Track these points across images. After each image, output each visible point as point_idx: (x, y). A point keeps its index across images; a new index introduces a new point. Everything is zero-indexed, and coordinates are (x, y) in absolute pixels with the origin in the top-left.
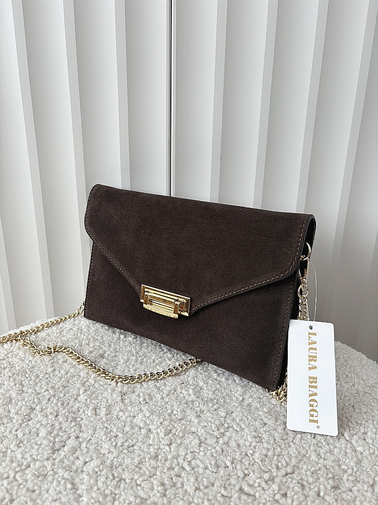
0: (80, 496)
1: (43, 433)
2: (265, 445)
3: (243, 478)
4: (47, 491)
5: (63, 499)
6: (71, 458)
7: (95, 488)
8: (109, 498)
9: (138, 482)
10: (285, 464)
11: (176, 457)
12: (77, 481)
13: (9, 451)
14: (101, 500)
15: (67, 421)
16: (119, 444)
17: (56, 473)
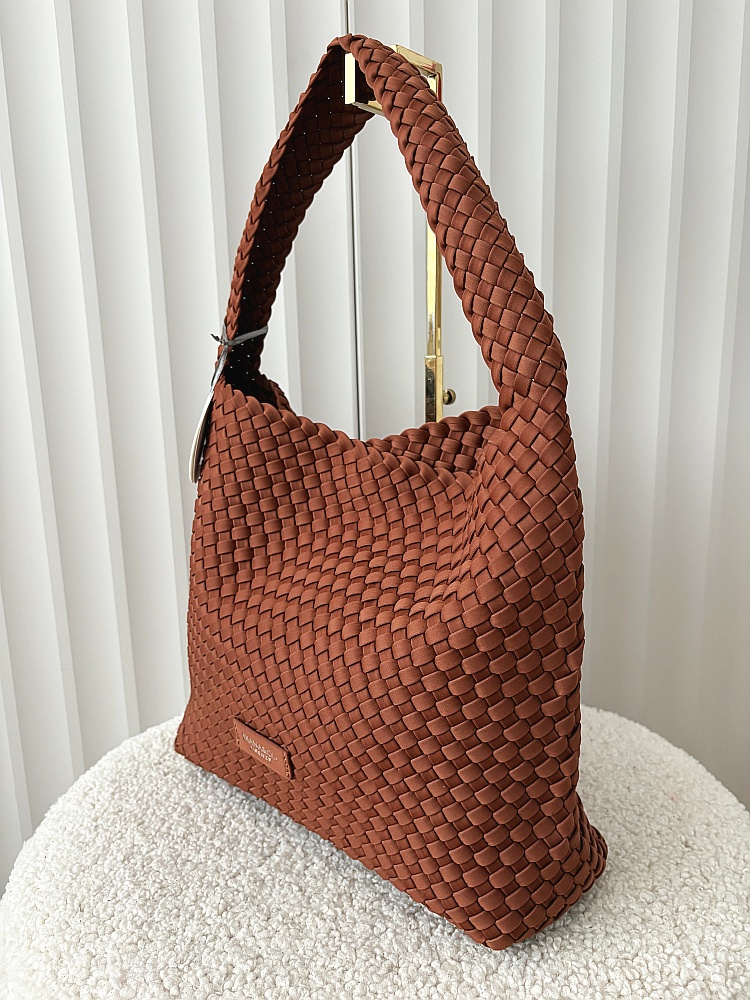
0: (310, 898)
1: (244, 840)
4: (271, 895)
5: (292, 902)
6: (287, 862)
7: (326, 890)
8: (344, 897)
9: (375, 881)
12: (302, 884)
13: (210, 862)
14: (335, 900)
17: (273, 880)
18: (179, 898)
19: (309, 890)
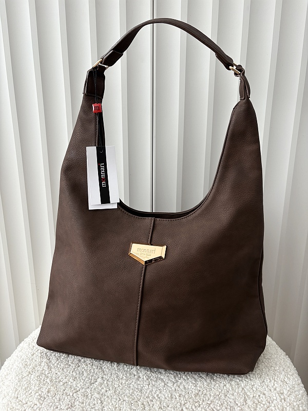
0: (104, 407)
1: (85, 374)
2: (198, 389)
3: (184, 405)
7: (111, 404)
8: (117, 409)
10: (207, 399)
11: (151, 391)
12: (102, 399)
15: (97, 368)
16: (123, 382)
17: (92, 395)
18: (54, 398)
19: (105, 403)
